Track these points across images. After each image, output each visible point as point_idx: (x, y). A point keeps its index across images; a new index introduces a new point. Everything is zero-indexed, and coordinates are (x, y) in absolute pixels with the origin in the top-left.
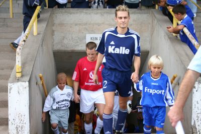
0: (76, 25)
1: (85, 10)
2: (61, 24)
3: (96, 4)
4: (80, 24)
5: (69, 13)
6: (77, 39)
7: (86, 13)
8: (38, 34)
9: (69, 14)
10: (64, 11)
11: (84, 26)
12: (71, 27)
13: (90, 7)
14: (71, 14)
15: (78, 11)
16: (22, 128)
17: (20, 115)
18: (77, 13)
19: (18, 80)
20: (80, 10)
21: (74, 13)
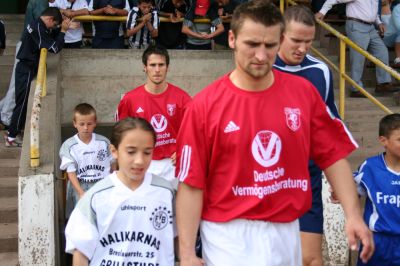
0: (103, 78)
1: (119, 53)
2: (76, 78)
3: (137, 43)
4: (110, 77)
5: (89, 57)
6: (104, 102)
7: (120, 57)
8: (47, 94)
9: (90, 60)
10: (80, 53)
11: (117, 81)
12: (94, 82)
13: (127, 47)
14: (93, 59)
15: (107, 54)
16: (42, 253)
17: (39, 231)
18: (105, 57)
19: (36, 171)
20: (110, 52)
21: (99, 57)
